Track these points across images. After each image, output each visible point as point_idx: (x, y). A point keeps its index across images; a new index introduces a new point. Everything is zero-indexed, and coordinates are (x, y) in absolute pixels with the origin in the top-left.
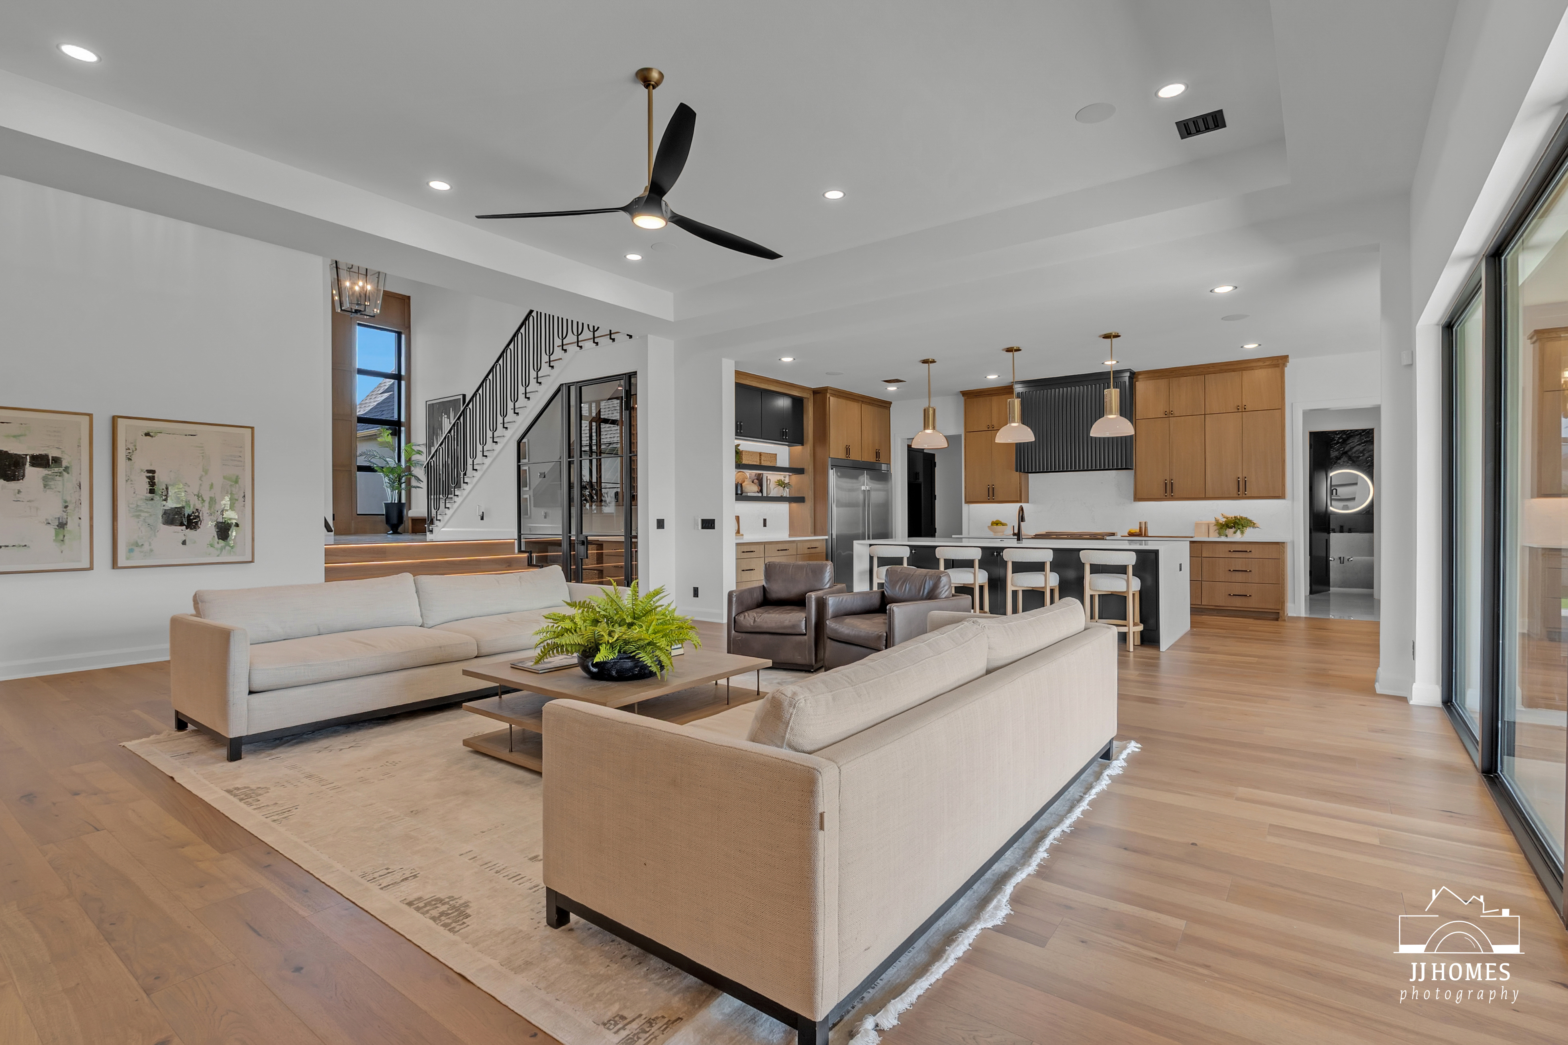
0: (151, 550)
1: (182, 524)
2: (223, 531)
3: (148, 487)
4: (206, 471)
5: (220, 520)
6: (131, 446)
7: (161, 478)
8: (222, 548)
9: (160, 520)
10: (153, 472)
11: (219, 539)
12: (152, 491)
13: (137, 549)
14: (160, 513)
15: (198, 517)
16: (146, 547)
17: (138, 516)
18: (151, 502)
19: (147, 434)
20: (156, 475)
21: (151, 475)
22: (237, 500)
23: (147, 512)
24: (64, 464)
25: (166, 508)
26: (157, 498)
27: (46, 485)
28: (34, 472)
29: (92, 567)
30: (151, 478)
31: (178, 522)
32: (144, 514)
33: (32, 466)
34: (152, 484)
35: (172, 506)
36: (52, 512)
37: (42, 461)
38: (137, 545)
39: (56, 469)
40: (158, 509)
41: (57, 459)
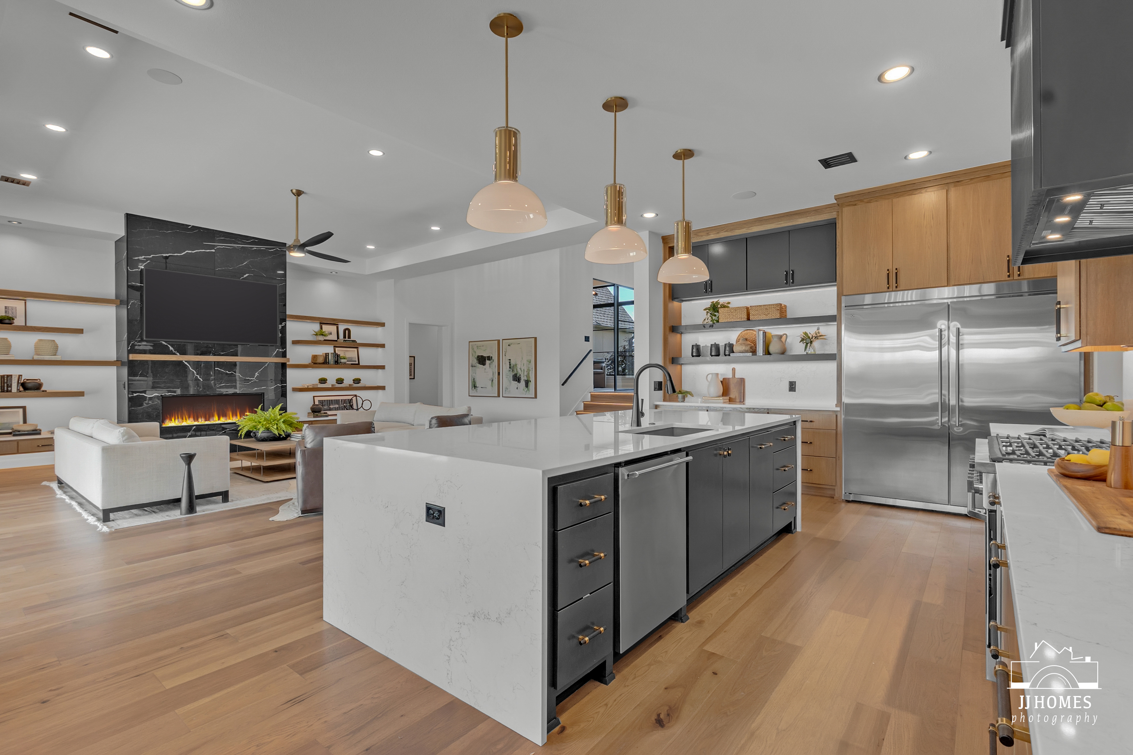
0: (510, 391)
1: (516, 381)
2: (527, 383)
4: (522, 358)
5: (526, 379)
6: (505, 350)
7: (513, 363)
8: (527, 391)
9: (512, 379)
10: (510, 360)
11: (526, 387)
12: (510, 368)
13: (507, 390)
14: (512, 376)
15: (520, 377)
16: (509, 389)
17: (507, 377)
18: (510, 372)
19: (509, 345)
22: (530, 370)
23: (509, 376)
24: (493, 359)
25: (513, 374)
26: (511, 370)
27: (490, 367)
28: (488, 362)
29: (499, 396)
30: (510, 362)
31: (516, 380)
32: (508, 377)
33: (487, 360)
34: (510, 365)
35: (515, 373)
36: (491, 376)
37: (489, 358)
38: (507, 388)
39: (492, 361)
40: (512, 374)
41: (492, 357)
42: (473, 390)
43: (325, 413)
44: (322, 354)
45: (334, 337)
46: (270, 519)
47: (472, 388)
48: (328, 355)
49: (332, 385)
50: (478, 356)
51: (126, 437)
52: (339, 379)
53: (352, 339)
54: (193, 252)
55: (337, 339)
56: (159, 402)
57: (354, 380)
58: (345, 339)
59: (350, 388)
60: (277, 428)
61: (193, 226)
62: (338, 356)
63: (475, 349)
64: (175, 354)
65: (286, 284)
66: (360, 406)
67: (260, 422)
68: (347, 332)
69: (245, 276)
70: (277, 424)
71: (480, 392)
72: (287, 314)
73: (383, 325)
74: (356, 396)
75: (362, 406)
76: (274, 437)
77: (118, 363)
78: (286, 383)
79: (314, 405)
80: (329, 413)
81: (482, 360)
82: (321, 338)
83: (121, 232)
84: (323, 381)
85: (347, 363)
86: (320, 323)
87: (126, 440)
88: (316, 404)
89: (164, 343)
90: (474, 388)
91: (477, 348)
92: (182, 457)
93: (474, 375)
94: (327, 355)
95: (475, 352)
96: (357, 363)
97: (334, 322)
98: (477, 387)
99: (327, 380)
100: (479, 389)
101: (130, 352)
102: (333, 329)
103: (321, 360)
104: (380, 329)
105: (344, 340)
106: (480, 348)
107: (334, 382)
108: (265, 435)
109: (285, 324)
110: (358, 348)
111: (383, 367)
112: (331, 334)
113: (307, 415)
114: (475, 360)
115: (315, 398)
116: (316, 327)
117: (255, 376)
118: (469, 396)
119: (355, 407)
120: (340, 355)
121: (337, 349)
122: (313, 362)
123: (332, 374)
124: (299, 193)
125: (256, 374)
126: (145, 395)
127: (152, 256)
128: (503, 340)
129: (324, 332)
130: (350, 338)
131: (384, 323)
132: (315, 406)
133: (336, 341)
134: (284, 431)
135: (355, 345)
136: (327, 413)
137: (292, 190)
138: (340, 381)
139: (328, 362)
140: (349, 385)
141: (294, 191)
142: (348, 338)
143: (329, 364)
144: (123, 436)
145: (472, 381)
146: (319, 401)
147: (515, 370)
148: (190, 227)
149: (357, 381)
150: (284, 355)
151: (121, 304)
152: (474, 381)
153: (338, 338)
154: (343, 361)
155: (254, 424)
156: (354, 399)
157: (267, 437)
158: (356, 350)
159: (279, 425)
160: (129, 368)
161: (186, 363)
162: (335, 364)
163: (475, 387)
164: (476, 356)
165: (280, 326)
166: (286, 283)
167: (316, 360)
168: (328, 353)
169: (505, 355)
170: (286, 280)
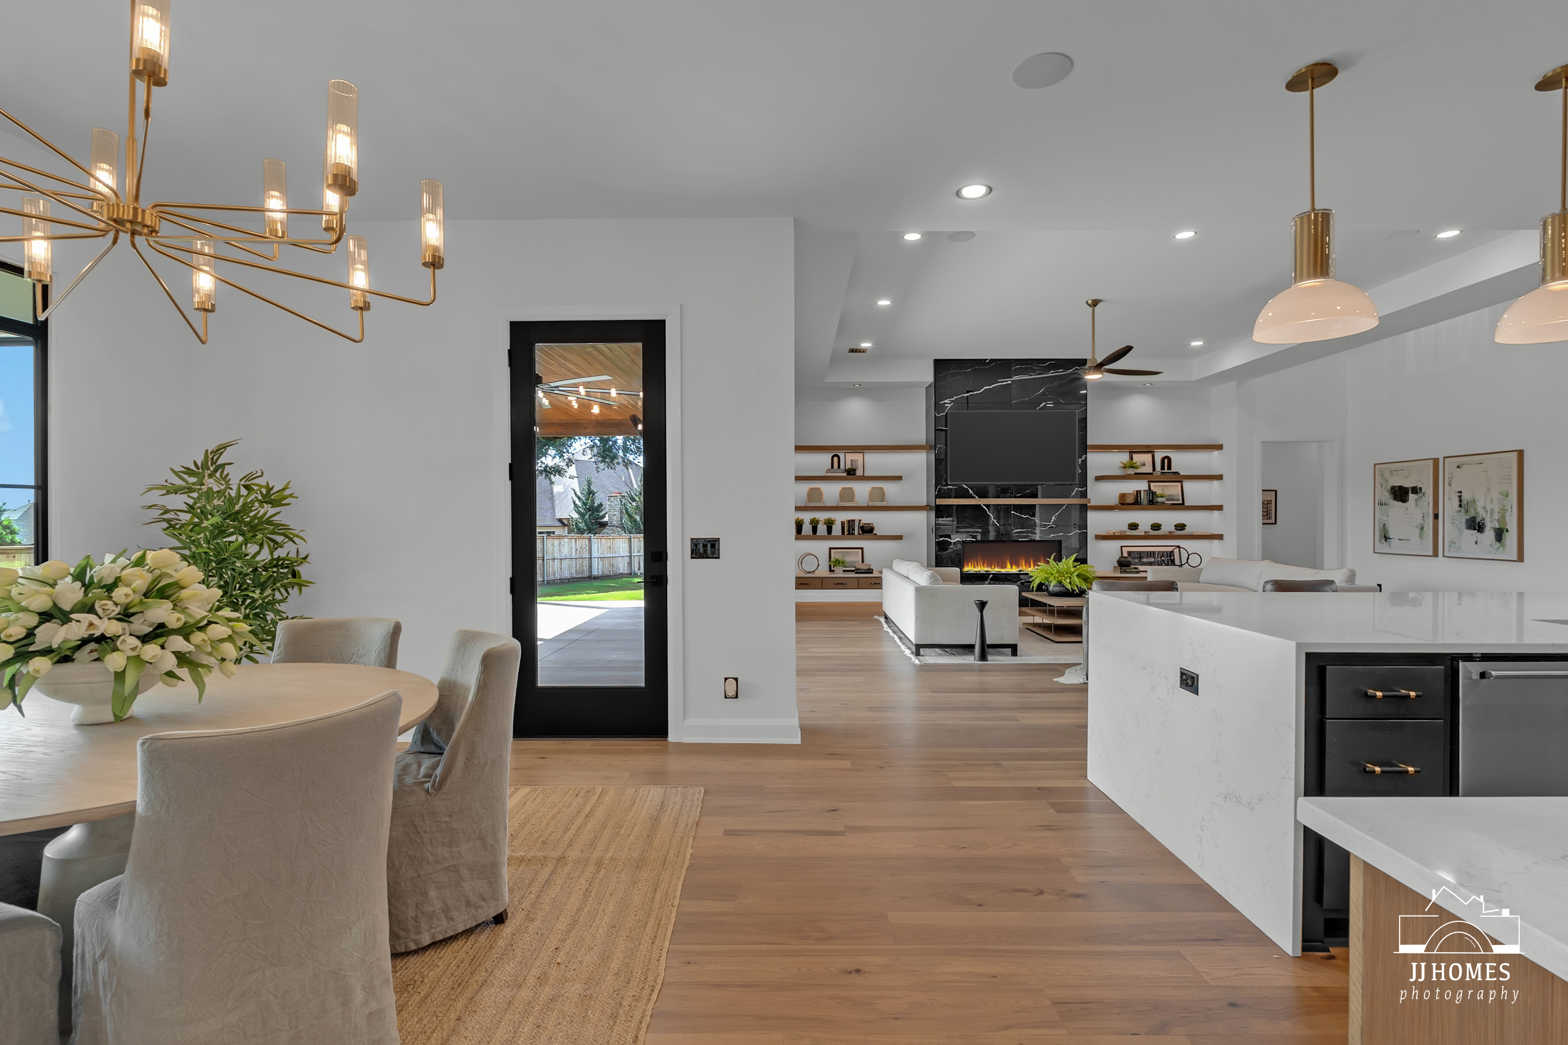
0: (1460, 547)
1: (1475, 529)
2: (1500, 533)
3: (1457, 503)
4: (1489, 489)
5: (1498, 526)
6: (1450, 476)
7: (1466, 497)
8: (1499, 548)
9: (1464, 526)
10: (1460, 492)
11: (1496, 541)
12: (1460, 506)
13: (1453, 545)
14: (1464, 521)
15: (1484, 524)
16: (1458, 544)
17: (1454, 523)
18: (1460, 513)
19: (1458, 467)
20: (1462, 494)
21: (1459, 494)
22: (1507, 511)
23: (1458, 520)
24: (1423, 491)
25: (1468, 517)
26: (1463, 510)
27: (1416, 504)
28: (1412, 497)
29: (1435, 554)
30: (1460, 497)
31: (1473, 527)
32: (1456, 522)
33: (1412, 493)
34: (1461, 501)
35: (1471, 516)
36: (1418, 520)
37: (1415, 490)
38: (1453, 542)
39: (1420, 495)
40: (1463, 518)
41: (1420, 489)
42: (1383, 543)
43: (1135, 568)
44: (1132, 492)
45: (1148, 469)
46: (1054, 680)
47: (1380, 540)
48: (1140, 494)
49: (1145, 532)
50: (1393, 488)
51: (932, 580)
52: (1154, 524)
53: (1173, 470)
54: (991, 387)
55: (1152, 472)
56: (959, 546)
57: (1175, 526)
58: (1163, 471)
59: (1170, 536)
60: (1070, 582)
61: (991, 360)
62: (1153, 493)
63: (1387, 475)
64: (974, 497)
65: (1086, 409)
66: (1184, 561)
67: (1052, 574)
68: (1167, 461)
69: (1041, 406)
70: (1070, 578)
71: (1395, 545)
72: (1088, 444)
73: (1219, 447)
74: (1179, 547)
75: (1187, 562)
76: (1067, 592)
77: (927, 508)
78: (1087, 529)
79: (1122, 557)
80: (1141, 568)
81: (1400, 494)
82: (1131, 471)
83: (930, 378)
84: (1133, 526)
85: (1167, 502)
86: (1130, 452)
87: (932, 582)
88: (1124, 556)
89: (964, 486)
90: (1384, 541)
91: (1391, 474)
92: (976, 603)
93: (1385, 518)
94: (1138, 493)
95: (1387, 481)
96: (1181, 502)
97: (1149, 449)
98: (1390, 539)
99: (1138, 525)
100: (1394, 542)
101: (937, 497)
102: (1147, 458)
103: (1130, 500)
104: (1216, 453)
105: (1162, 473)
106: (1396, 474)
107: (1149, 529)
108: (1057, 589)
109: (1086, 457)
110: (1182, 481)
111: (1219, 508)
112: (1144, 465)
113: (1113, 569)
114: (1387, 493)
115: (1123, 548)
116: (1124, 457)
117: (1052, 521)
118: (1374, 553)
119: (1177, 562)
120: (1156, 492)
121: (1152, 484)
122: (1121, 502)
123: (1145, 518)
124: (1095, 303)
125: (1053, 518)
126: (949, 540)
127: (955, 397)
128: (1445, 458)
129: (1135, 463)
130: (1171, 470)
131: (1222, 445)
132: (1123, 559)
133: (1152, 474)
134: (1077, 586)
135: (1178, 478)
136: (1137, 568)
137: (1087, 302)
138: (1156, 527)
139: (1140, 502)
140: (1170, 532)
141: (1090, 302)
142: (1168, 470)
143: (1141, 504)
144: (930, 579)
145: (1379, 528)
146: (1129, 553)
147: (1472, 510)
148: (987, 361)
149: (1181, 527)
150: (1084, 495)
151: (930, 449)
152: (1385, 529)
153: (1154, 469)
154: (1160, 500)
155: (1046, 575)
156: (1176, 551)
157: (1060, 592)
158: (1179, 484)
159: (1072, 579)
160: (936, 512)
161: (984, 507)
162: (1150, 504)
163: (1386, 538)
164: (1389, 488)
165: (1080, 460)
166: (1086, 406)
167: (1125, 500)
168: (1140, 491)
169: (1450, 485)
170: (1086, 404)
